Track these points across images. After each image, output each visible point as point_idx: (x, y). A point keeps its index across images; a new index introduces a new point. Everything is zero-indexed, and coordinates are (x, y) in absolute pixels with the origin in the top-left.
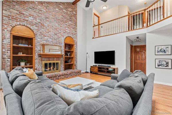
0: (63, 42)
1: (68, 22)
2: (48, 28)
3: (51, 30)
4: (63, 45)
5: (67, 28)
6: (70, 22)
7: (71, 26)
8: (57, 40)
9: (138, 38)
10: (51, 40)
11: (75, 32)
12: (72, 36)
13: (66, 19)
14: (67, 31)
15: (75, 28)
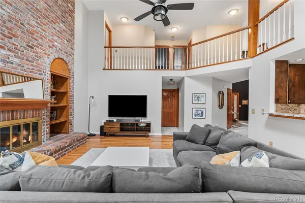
0: (48, 69)
1: (58, 23)
2: (9, 24)
3: (19, 33)
4: (48, 77)
5: (56, 38)
6: (61, 25)
7: (64, 34)
8: (34, 64)
9: (171, 79)
10: (17, 60)
11: (71, 50)
12: (65, 59)
13: (54, 15)
14: (56, 43)
15: (71, 41)
